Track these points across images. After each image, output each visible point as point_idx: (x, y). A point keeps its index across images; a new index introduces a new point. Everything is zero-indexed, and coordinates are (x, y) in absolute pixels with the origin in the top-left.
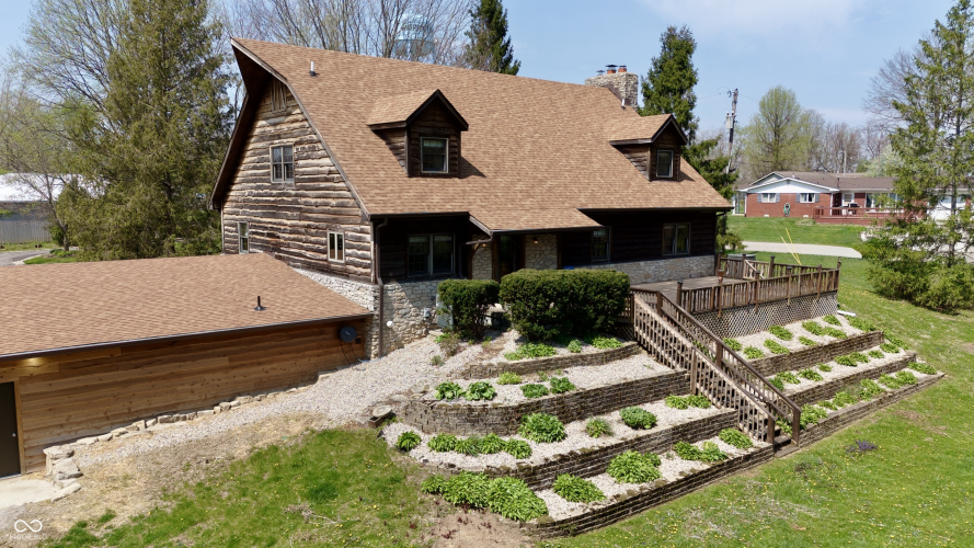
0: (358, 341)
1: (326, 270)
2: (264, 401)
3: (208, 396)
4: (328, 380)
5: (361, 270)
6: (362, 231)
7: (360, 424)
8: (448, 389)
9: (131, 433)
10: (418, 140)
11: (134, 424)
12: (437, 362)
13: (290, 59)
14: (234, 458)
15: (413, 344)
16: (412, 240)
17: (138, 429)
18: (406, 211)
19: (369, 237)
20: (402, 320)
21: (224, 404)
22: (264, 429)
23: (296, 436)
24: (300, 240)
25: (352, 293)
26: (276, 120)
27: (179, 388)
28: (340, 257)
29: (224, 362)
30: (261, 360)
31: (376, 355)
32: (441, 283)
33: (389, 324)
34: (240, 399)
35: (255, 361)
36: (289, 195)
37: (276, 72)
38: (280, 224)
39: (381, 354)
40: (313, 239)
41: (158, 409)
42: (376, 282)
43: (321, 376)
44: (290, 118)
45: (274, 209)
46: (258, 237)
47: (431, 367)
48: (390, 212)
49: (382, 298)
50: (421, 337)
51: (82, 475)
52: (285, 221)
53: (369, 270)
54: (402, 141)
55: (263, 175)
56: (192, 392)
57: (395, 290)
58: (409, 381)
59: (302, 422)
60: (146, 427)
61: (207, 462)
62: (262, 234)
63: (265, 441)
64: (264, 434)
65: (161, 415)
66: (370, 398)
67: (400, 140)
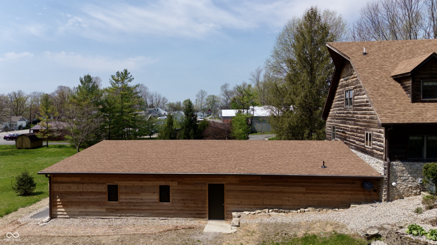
0: (375, 191)
1: (364, 151)
2: (321, 211)
3: (296, 204)
4: (354, 208)
5: (379, 153)
6: (380, 132)
7: (360, 236)
8: (414, 229)
9: (262, 214)
10: (420, 82)
11: (264, 210)
12: (418, 211)
13: (354, 48)
14: (296, 236)
15: (410, 198)
16: (411, 138)
17: (265, 212)
18: (406, 122)
19: (383, 135)
20: (403, 183)
21: (302, 209)
22: (315, 226)
23: (327, 233)
24: (354, 135)
25: (374, 165)
26: (347, 78)
27: (283, 198)
28: (370, 145)
29: (303, 190)
30: (321, 192)
31: (385, 200)
32: (425, 165)
33: (394, 184)
34: (310, 209)
35: (318, 192)
36: (350, 113)
37: (345, 55)
38: (347, 127)
39: (388, 200)
40: (359, 135)
41: (274, 205)
42: (386, 160)
43: (352, 205)
44: (352, 76)
45: (345, 120)
46: (339, 133)
47: (413, 214)
48: (395, 122)
49: (389, 169)
50: (416, 194)
51: (239, 226)
52: (349, 126)
53: (382, 153)
54: (409, 83)
55: (341, 104)
56: (289, 201)
57: (398, 165)
58: (397, 219)
59: (333, 227)
60: (269, 212)
61: (285, 234)
62: (340, 132)
63: (313, 232)
64: (314, 228)
65: (275, 208)
66: (373, 223)
67: (408, 82)
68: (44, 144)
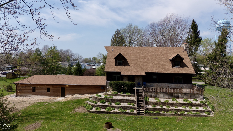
0: (104, 89)
2: (90, 95)
10: (117, 60)
11: (75, 95)
16: (113, 75)
21: (85, 94)
33: (108, 87)
39: (107, 92)
41: (78, 93)
42: (106, 81)
56: (82, 92)
68: (18, 77)
